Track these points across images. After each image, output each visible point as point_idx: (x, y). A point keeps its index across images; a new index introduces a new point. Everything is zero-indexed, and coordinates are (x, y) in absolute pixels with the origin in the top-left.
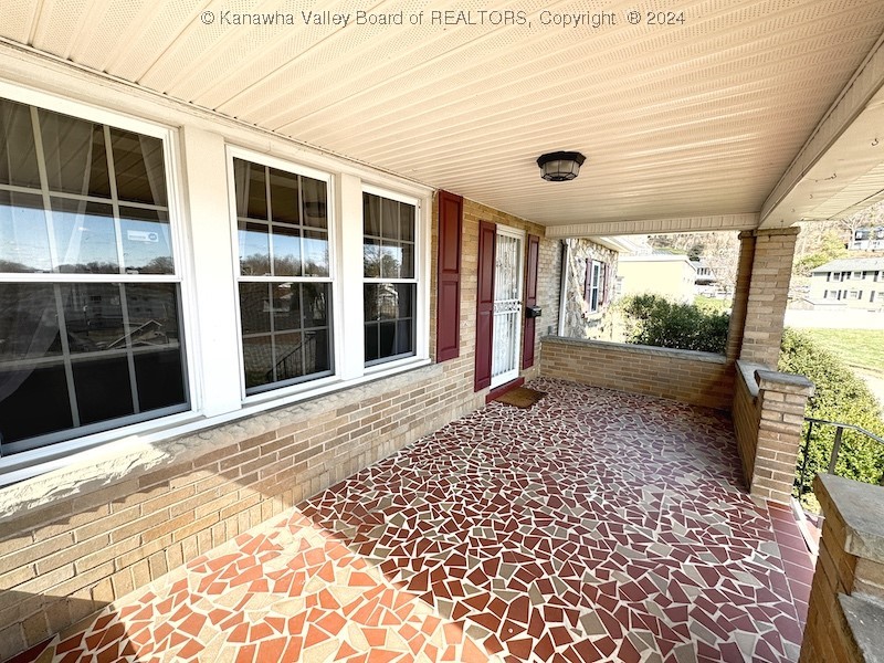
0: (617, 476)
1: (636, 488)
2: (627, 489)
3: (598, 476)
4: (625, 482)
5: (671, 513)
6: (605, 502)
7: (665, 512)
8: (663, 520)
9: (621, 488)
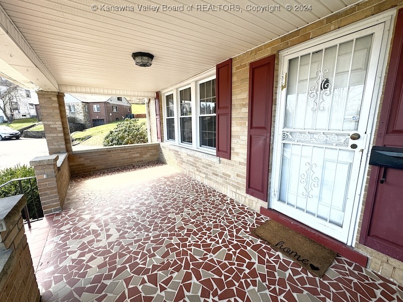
0: (135, 231)
1: (121, 232)
2: (125, 228)
3: (142, 223)
4: (129, 231)
5: (99, 232)
6: (128, 215)
7: (102, 230)
8: (101, 226)
9: (127, 226)
